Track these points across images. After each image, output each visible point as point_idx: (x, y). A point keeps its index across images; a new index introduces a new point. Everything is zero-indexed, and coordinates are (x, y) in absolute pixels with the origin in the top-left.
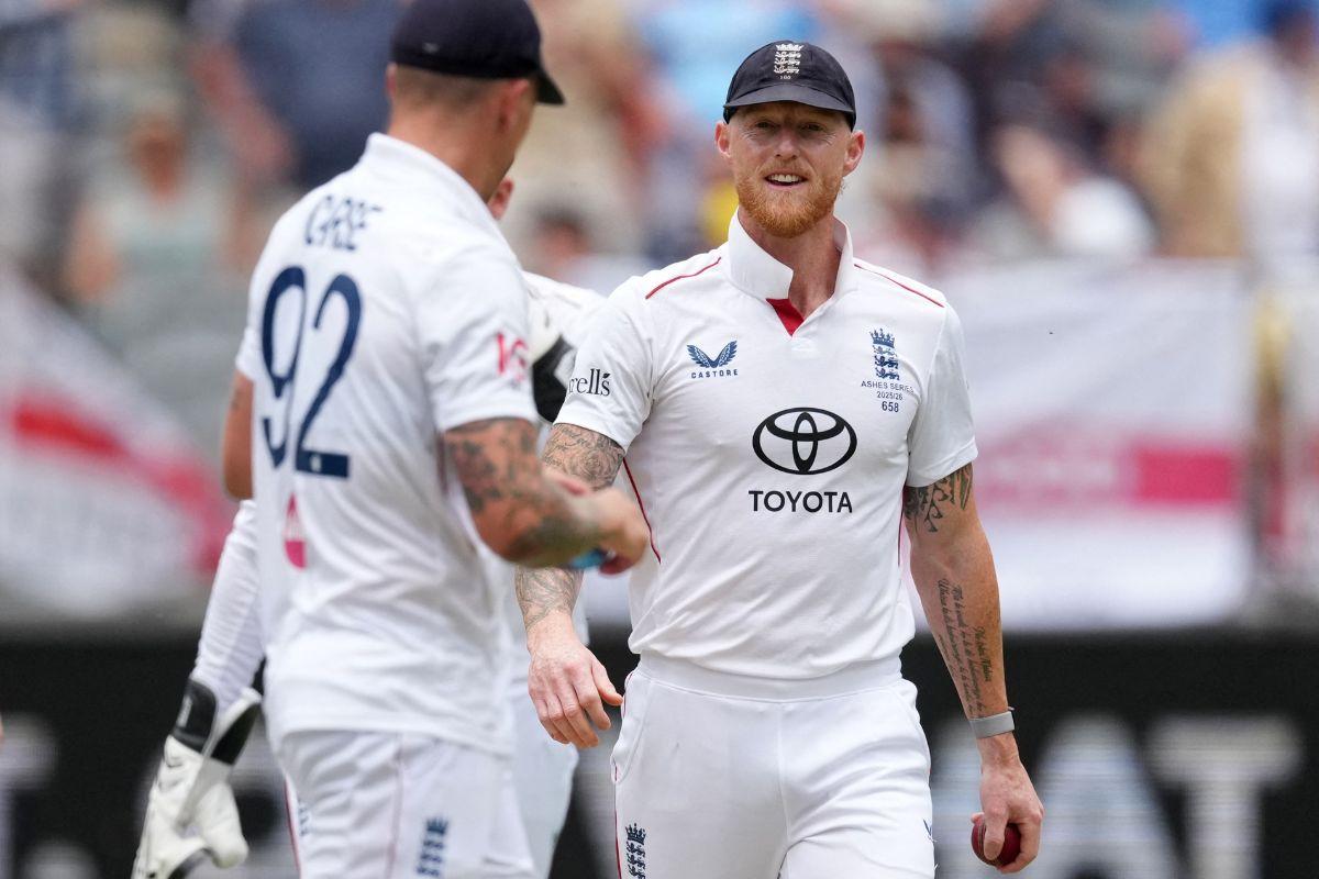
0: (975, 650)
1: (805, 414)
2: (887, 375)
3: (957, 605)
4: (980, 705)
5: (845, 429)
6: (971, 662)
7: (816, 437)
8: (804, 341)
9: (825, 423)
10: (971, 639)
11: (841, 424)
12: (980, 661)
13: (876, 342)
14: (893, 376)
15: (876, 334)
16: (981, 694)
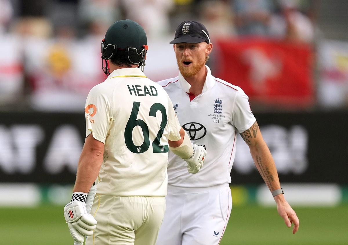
0: (267, 173)
1: (193, 124)
2: (217, 112)
3: (260, 162)
4: (272, 188)
5: (203, 128)
6: (267, 177)
7: (195, 130)
8: (194, 104)
9: (198, 127)
10: (265, 170)
11: (202, 126)
12: (269, 176)
13: (216, 103)
14: (219, 113)
15: (216, 100)
16: (272, 185)
